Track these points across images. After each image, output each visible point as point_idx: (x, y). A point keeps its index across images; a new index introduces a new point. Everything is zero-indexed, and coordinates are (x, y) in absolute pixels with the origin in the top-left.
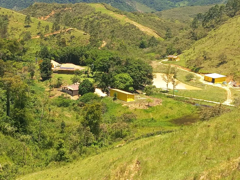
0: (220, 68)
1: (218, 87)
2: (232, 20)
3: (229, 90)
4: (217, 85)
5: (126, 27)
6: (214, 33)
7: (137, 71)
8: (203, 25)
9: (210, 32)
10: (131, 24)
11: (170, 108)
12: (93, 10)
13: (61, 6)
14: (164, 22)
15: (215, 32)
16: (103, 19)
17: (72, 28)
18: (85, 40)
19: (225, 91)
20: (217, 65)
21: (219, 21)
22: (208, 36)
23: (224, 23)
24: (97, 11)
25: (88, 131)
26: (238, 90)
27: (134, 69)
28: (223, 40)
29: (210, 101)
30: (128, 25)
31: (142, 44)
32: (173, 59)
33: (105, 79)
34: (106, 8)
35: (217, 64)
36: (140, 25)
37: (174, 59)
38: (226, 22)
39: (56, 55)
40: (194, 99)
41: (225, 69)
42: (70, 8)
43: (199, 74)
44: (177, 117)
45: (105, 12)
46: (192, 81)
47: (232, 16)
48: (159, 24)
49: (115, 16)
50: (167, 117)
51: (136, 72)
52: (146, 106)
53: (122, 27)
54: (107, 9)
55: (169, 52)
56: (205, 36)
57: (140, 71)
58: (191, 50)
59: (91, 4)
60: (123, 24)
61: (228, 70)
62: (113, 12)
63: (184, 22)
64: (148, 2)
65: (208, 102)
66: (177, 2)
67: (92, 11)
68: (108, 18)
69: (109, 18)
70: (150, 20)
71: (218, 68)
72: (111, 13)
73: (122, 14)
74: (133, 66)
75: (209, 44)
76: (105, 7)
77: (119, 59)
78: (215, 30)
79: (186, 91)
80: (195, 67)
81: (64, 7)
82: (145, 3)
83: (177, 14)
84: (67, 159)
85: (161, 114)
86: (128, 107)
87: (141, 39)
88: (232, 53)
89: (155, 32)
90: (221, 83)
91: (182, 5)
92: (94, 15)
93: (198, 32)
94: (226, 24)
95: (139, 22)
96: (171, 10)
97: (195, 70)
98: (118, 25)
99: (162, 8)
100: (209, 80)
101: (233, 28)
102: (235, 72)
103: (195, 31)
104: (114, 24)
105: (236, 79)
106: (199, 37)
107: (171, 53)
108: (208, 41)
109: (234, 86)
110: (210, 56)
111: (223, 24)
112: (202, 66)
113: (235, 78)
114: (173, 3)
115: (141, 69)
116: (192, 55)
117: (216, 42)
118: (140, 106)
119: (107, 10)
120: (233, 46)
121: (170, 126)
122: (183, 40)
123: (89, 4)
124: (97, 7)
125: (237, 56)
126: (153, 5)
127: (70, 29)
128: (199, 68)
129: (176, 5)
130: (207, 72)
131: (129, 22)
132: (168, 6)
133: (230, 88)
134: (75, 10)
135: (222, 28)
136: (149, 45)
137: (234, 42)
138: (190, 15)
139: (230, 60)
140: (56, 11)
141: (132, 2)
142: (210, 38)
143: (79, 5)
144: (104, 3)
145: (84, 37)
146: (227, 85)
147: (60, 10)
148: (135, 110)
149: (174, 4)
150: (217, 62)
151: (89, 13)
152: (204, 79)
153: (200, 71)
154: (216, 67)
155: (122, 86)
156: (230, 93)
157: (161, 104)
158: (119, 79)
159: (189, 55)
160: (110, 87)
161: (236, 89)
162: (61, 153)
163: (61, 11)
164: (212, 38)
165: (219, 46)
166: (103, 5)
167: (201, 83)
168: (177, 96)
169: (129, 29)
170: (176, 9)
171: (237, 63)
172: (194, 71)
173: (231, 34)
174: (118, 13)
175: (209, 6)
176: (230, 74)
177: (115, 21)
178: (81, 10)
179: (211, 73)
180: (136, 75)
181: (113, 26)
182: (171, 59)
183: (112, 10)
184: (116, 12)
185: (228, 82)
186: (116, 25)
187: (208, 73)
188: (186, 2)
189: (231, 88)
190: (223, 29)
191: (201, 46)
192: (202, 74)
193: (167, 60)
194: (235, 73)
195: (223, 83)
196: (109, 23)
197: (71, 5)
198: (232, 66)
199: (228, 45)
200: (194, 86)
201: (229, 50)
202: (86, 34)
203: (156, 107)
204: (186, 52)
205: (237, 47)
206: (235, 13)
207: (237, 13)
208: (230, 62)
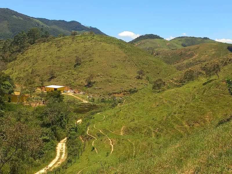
0: (53, 82)
2: (34, 46)
9: (18, 56)
15: (24, 56)
22: (18, 59)
35: (48, 79)
41: (58, 82)
47: (32, 44)
56: (15, 59)
58: (9, 70)
71: (50, 82)
78: (22, 54)
94: (30, 49)
108: (24, 63)
110: (37, 73)
113: (72, 87)
116: (16, 73)
120: (55, 65)
125: (63, 72)
139: (58, 75)
142: (23, 60)
146: (68, 93)
150: (47, 77)
154: (48, 81)
161: (79, 95)
164: (25, 60)
171: (66, 77)
176: (66, 85)
185: (67, 91)
189: (74, 94)
191: (19, 66)
194: (70, 84)
198: (63, 79)
201: (53, 68)
205: (59, 65)
206: (34, 41)
207: (36, 41)
208: (59, 76)
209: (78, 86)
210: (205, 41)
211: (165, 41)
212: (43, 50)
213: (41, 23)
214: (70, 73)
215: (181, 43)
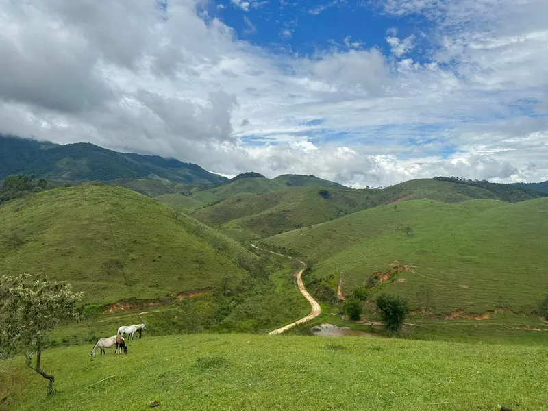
210: (311, 178)
211: (267, 180)
213: (129, 159)
215: (285, 181)
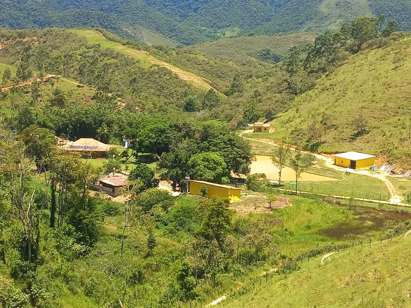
0: (358, 142)
1: (366, 176)
2: (356, 58)
3: (387, 180)
4: (361, 171)
5: (152, 73)
6: (329, 82)
7: (228, 147)
8: (305, 68)
9: (319, 80)
10: (161, 66)
11: (308, 211)
12: (82, 42)
13: (15, 35)
14: (216, 64)
15: (330, 79)
16: (106, 59)
17: (53, 76)
18: (83, 96)
19: (381, 181)
20: (350, 138)
21: (333, 61)
22: (316, 87)
23: (343, 64)
24: (90, 43)
25: (216, 247)
26: (403, 180)
27: (222, 145)
28: (350, 94)
29: (365, 200)
30: (156, 69)
31: (188, 104)
32: (263, 129)
33: (180, 163)
34: (106, 38)
35: (351, 135)
36: (178, 69)
37: (266, 129)
38: (346, 61)
39: (49, 124)
40: (335, 196)
41: (368, 144)
42: (35, 38)
43: (319, 154)
44: (325, 226)
45: (106, 45)
46: (313, 166)
47: (355, 52)
48: (207, 67)
49: (128, 53)
50: (309, 227)
51: (226, 149)
52: (266, 208)
53: (145, 73)
54: (110, 40)
55: (250, 118)
56: (311, 87)
57: (232, 148)
58: (291, 113)
59: (75, 30)
60: (146, 67)
61: (374, 145)
62: (123, 45)
63: (244, 65)
64: (165, 29)
65: (363, 201)
66: (219, 28)
67: (80, 44)
68: (116, 55)
69: (118, 56)
70: (188, 60)
71: (354, 143)
72: (119, 48)
73: (139, 49)
74: (219, 139)
75: (325, 101)
76: (104, 35)
77: (189, 127)
78: (327, 76)
79: (312, 184)
80: (308, 141)
81: (20, 35)
82: (159, 29)
83: (224, 51)
84: (198, 296)
85: (295, 222)
86: (235, 212)
87: (186, 94)
88: (375, 115)
89: (208, 82)
90: (367, 168)
91: (228, 33)
92: (87, 50)
93: (298, 79)
94: (346, 65)
95: (174, 65)
96: (214, 43)
97: (309, 147)
98: (137, 69)
99: (193, 40)
100: (344, 164)
101: (364, 72)
102: (390, 148)
103: (293, 78)
104: (128, 68)
105: (393, 160)
106: (300, 89)
107: (254, 119)
108: (323, 96)
109: (393, 172)
110: (334, 122)
111: (341, 65)
112: (323, 139)
113: (391, 158)
114: (212, 30)
115: (234, 145)
116: (298, 121)
117: (338, 98)
118: (255, 209)
119: (110, 42)
120: (374, 104)
121: (322, 240)
122: (269, 95)
123: (73, 31)
124: (88, 36)
125: (386, 121)
126: (174, 34)
127: (51, 76)
128: (318, 145)
129: (218, 35)
130: (334, 150)
131: (157, 64)
132: (203, 36)
133: (387, 177)
134: (44, 42)
135: (340, 73)
136: (204, 105)
137: (374, 96)
138: (250, 51)
139: (374, 128)
140: (5, 43)
141: (135, 29)
142: (323, 90)
143: (51, 31)
144: (100, 29)
145: (79, 92)
146: (379, 171)
147: (14, 42)
148: (251, 215)
149: (214, 32)
150: (350, 132)
151: (76, 48)
152: (333, 162)
153: (320, 149)
154: (349, 142)
155: (210, 174)
156: (392, 186)
157: (291, 205)
158: (202, 162)
159: (289, 121)
160: (189, 178)
161: (399, 178)
162: (189, 286)
163: (15, 44)
164: (327, 90)
165: (346, 104)
166: (100, 31)
167: (331, 170)
168: (302, 192)
169: (160, 77)
170: (220, 41)
171: (388, 134)
172: (308, 150)
173: (365, 83)
174: (133, 48)
175: (283, 36)
176: (381, 152)
177: (129, 62)
178: (57, 41)
179: (343, 152)
180: (228, 155)
181: (127, 72)
182: (259, 129)
183: (119, 42)
184: (128, 46)
185: (379, 167)
186: (133, 70)
187: (337, 153)
188: (237, 30)
189: (389, 177)
190: (343, 74)
191: (310, 104)
192: (325, 155)
193: (252, 131)
194: (388, 151)
195: (371, 169)
196: (118, 66)
197: (35, 32)
198: (380, 138)
199: (365, 101)
200: (321, 174)
201: (368, 110)
202: (83, 87)
203: (285, 210)
204: (283, 116)
205: (383, 105)
206: (359, 46)
207: (364, 45)
208: (375, 131)
209: (404, 158)
212: (366, 68)
214: (400, 122)
